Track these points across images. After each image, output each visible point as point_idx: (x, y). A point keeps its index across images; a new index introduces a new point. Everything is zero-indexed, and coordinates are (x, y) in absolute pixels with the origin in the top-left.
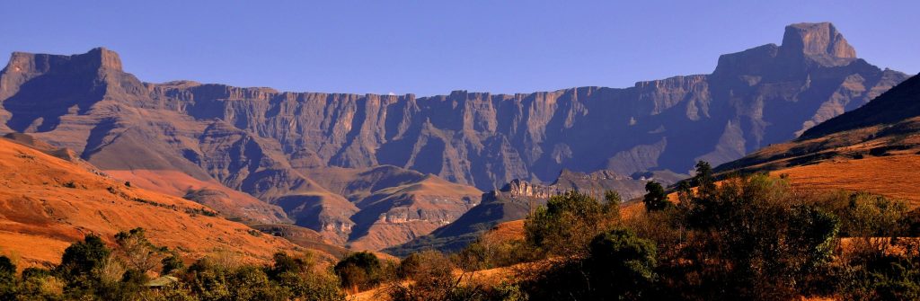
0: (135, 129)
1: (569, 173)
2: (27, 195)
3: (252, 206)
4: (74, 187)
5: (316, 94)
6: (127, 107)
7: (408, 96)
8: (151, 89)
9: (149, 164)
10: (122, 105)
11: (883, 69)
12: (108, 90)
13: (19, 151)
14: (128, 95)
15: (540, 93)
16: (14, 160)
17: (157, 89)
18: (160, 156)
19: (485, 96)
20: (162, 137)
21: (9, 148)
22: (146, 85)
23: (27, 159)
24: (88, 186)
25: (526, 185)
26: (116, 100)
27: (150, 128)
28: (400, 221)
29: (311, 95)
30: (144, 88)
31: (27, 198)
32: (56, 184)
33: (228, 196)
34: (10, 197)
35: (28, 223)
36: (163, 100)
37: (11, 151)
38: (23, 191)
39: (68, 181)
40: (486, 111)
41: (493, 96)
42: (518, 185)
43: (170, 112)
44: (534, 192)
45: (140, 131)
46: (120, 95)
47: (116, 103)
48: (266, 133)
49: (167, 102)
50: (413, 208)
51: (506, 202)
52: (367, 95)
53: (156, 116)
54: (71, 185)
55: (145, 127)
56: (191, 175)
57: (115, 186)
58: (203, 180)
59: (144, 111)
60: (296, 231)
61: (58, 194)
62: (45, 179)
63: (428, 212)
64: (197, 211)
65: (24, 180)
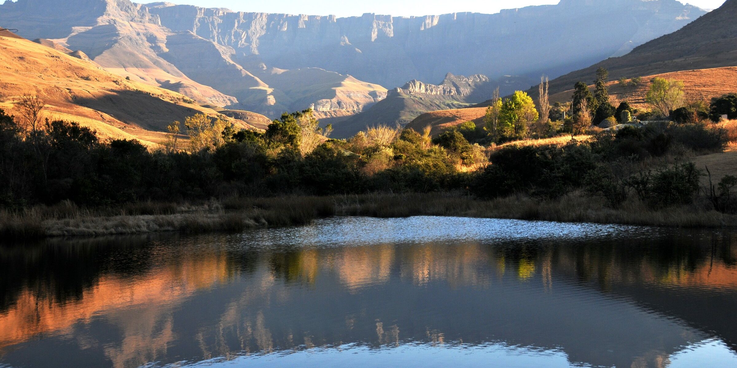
0: (128, 37)
1: (452, 76)
2: (58, 85)
3: (214, 96)
4: (90, 80)
5: (262, 14)
6: (121, 21)
7: (330, 16)
8: (138, 8)
9: (138, 64)
10: (117, 19)
11: (684, 4)
12: (108, 8)
13: (49, 53)
14: (122, 12)
15: (429, 16)
16: (45, 59)
17: (143, 7)
18: (145, 58)
19: (387, 18)
20: (147, 44)
21: (42, 50)
22: (136, 5)
23: (55, 58)
24: (100, 79)
25: (420, 85)
26: (113, 15)
27: (138, 37)
28: (325, 109)
29: (257, 14)
30: (134, 7)
31: (58, 88)
32: (77, 77)
33: (196, 89)
34: (45, 87)
35: (59, 106)
36: (147, 17)
37: (43, 52)
38: (54, 82)
39: (85, 75)
40: (388, 29)
41: (393, 18)
42: (415, 85)
43: (153, 25)
44: (426, 90)
45: (131, 39)
46: (116, 12)
47: (113, 18)
48: (224, 43)
49: (150, 17)
50: (334, 100)
51: (405, 96)
52: (300, 15)
53: (143, 28)
54: (87, 79)
55: (134, 35)
56: (168, 73)
57: (120, 80)
58: (178, 76)
59: (134, 24)
60: (251, 116)
61: (79, 85)
62: (69, 73)
63: (346, 104)
64: (179, 99)
65: (54, 74)
